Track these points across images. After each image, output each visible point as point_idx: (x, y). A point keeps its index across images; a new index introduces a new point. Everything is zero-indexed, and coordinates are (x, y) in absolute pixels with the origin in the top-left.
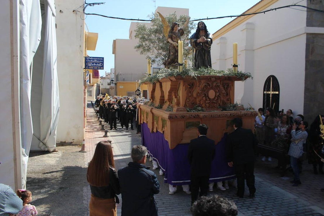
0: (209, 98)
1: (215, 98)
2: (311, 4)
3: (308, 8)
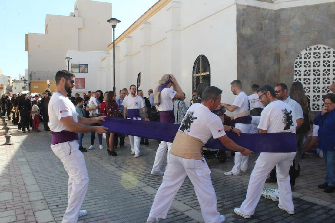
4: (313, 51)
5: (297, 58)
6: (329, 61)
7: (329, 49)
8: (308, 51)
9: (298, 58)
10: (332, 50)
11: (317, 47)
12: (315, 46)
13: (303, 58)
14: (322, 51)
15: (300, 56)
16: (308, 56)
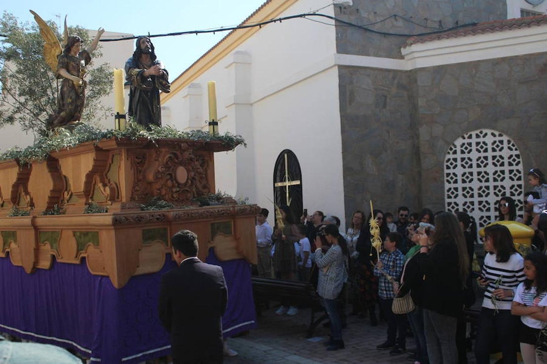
0: (177, 182)
1: (187, 181)
2: (341, 13)
3: (336, 20)
4: (474, 140)
5: (449, 153)
6: (501, 157)
7: (500, 135)
8: (467, 141)
9: (451, 152)
10: (505, 138)
11: (481, 132)
12: (478, 132)
13: (459, 152)
14: (489, 140)
15: (454, 149)
16: (466, 148)
